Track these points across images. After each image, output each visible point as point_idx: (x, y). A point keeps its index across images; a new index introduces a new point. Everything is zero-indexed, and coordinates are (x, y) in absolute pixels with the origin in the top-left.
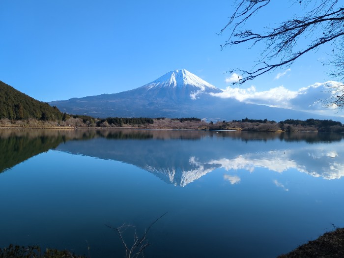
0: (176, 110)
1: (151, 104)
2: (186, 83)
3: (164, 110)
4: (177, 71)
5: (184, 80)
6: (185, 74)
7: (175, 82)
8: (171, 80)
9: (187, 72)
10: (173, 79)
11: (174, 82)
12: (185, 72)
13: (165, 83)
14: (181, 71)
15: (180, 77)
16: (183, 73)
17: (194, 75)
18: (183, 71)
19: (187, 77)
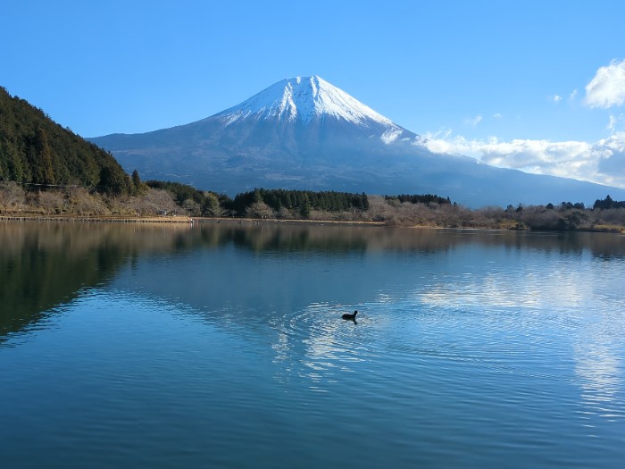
0: (298, 178)
1: (234, 161)
2: (319, 109)
3: (268, 176)
4: (299, 80)
5: (317, 104)
6: (318, 87)
7: (294, 106)
8: (284, 103)
9: (322, 82)
10: (287, 100)
11: (290, 107)
12: (317, 82)
13: (267, 111)
14: (308, 79)
15: (304, 93)
16: (314, 86)
17: (339, 90)
18: (312, 80)
19: (323, 95)
